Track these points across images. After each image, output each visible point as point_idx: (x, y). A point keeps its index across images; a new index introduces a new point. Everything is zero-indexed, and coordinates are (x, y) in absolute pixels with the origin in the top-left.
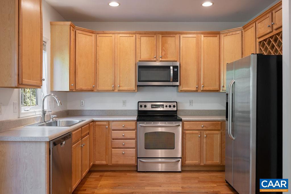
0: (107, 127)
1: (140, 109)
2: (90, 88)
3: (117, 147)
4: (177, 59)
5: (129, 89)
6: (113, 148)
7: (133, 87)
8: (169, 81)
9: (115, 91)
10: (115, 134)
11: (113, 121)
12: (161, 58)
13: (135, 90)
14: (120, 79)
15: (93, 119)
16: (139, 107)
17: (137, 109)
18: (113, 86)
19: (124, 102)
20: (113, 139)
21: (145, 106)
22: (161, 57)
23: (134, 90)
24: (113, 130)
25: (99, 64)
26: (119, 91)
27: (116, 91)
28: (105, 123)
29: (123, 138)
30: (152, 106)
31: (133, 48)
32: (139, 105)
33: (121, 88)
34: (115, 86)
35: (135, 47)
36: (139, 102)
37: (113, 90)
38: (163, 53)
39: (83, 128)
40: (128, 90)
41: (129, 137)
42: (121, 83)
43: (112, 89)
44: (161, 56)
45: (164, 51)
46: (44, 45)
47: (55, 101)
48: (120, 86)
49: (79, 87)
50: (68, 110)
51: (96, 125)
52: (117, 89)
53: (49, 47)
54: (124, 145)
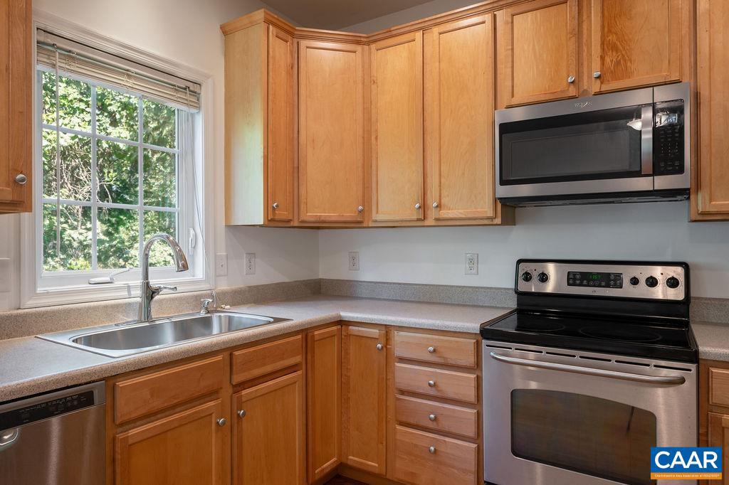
0: (379, 346)
1: (524, 287)
2: (349, 214)
3: (412, 421)
4: (681, 74)
5: (470, 216)
6: (402, 424)
7: (485, 207)
8: (638, 174)
9: (427, 223)
10: (406, 375)
11: (401, 328)
12: (598, 81)
13: (491, 219)
14: (443, 180)
15: (340, 316)
16: (521, 281)
17: (513, 286)
18: (417, 205)
19: (473, 261)
20: (402, 392)
21: (544, 278)
22: (599, 77)
23: (488, 218)
24: (402, 360)
25: (376, 138)
26: (442, 223)
27: (430, 222)
28: (374, 332)
29: (432, 392)
30: (573, 279)
31: (485, 61)
32: (521, 273)
33: (445, 213)
34: (424, 207)
35: (491, 60)
36: (520, 262)
37: (418, 220)
38: (608, 60)
39: (237, 353)
40: (470, 219)
41: (451, 395)
42: (444, 193)
43: (415, 217)
44: (596, 74)
45: (614, 48)
46: (190, 90)
47: (251, 255)
48: (439, 206)
49: (311, 214)
50: (320, 280)
51: (349, 336)
52: (432, 214)
53: (213, 93)
54: (435, 419)
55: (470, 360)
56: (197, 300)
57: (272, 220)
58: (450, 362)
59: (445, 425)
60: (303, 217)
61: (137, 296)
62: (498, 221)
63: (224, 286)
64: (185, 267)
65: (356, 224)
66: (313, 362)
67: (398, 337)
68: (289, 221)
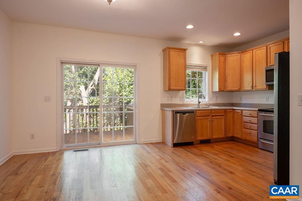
0: (240, 114)
2: (237, 89)
3: (246, 128)
5: (262, 88)
6: (244, 128)
7: (265, 86)
9: (254, 90)
10: (246, 119)
11: (244, 110)
13: (266, 89)
14: (256, 81)
15: (233, 108)
20: (245, 122)
24: (245, 116)
26: (256, 90)
28: (240, 111)
29: (250, 122)
33: (256, 88)
34: (252, 87)
39: (212, 111)
41: (253, 122)
42: (256, 83)
43: (251, 89)
46: (205, 68)
47: (217, 97)
48: (255, 86)
49: (229, 89)
50: (233, 103)
51: (235, 112)
52: (254, 88)
53: (210, 68)
54: (250, 127)
55: (256, 115)
56: (206, 105)
57: (220, 90)
58: (253, 116)
59: (252, 128)
60: (227, 90)
61: (197, 103)
62: (268, 89)
63: (211, 103)
64: (205, 98)
65: (239, 91)
66: (227, 115)
67: (244, 111)
68: (224, 90)
